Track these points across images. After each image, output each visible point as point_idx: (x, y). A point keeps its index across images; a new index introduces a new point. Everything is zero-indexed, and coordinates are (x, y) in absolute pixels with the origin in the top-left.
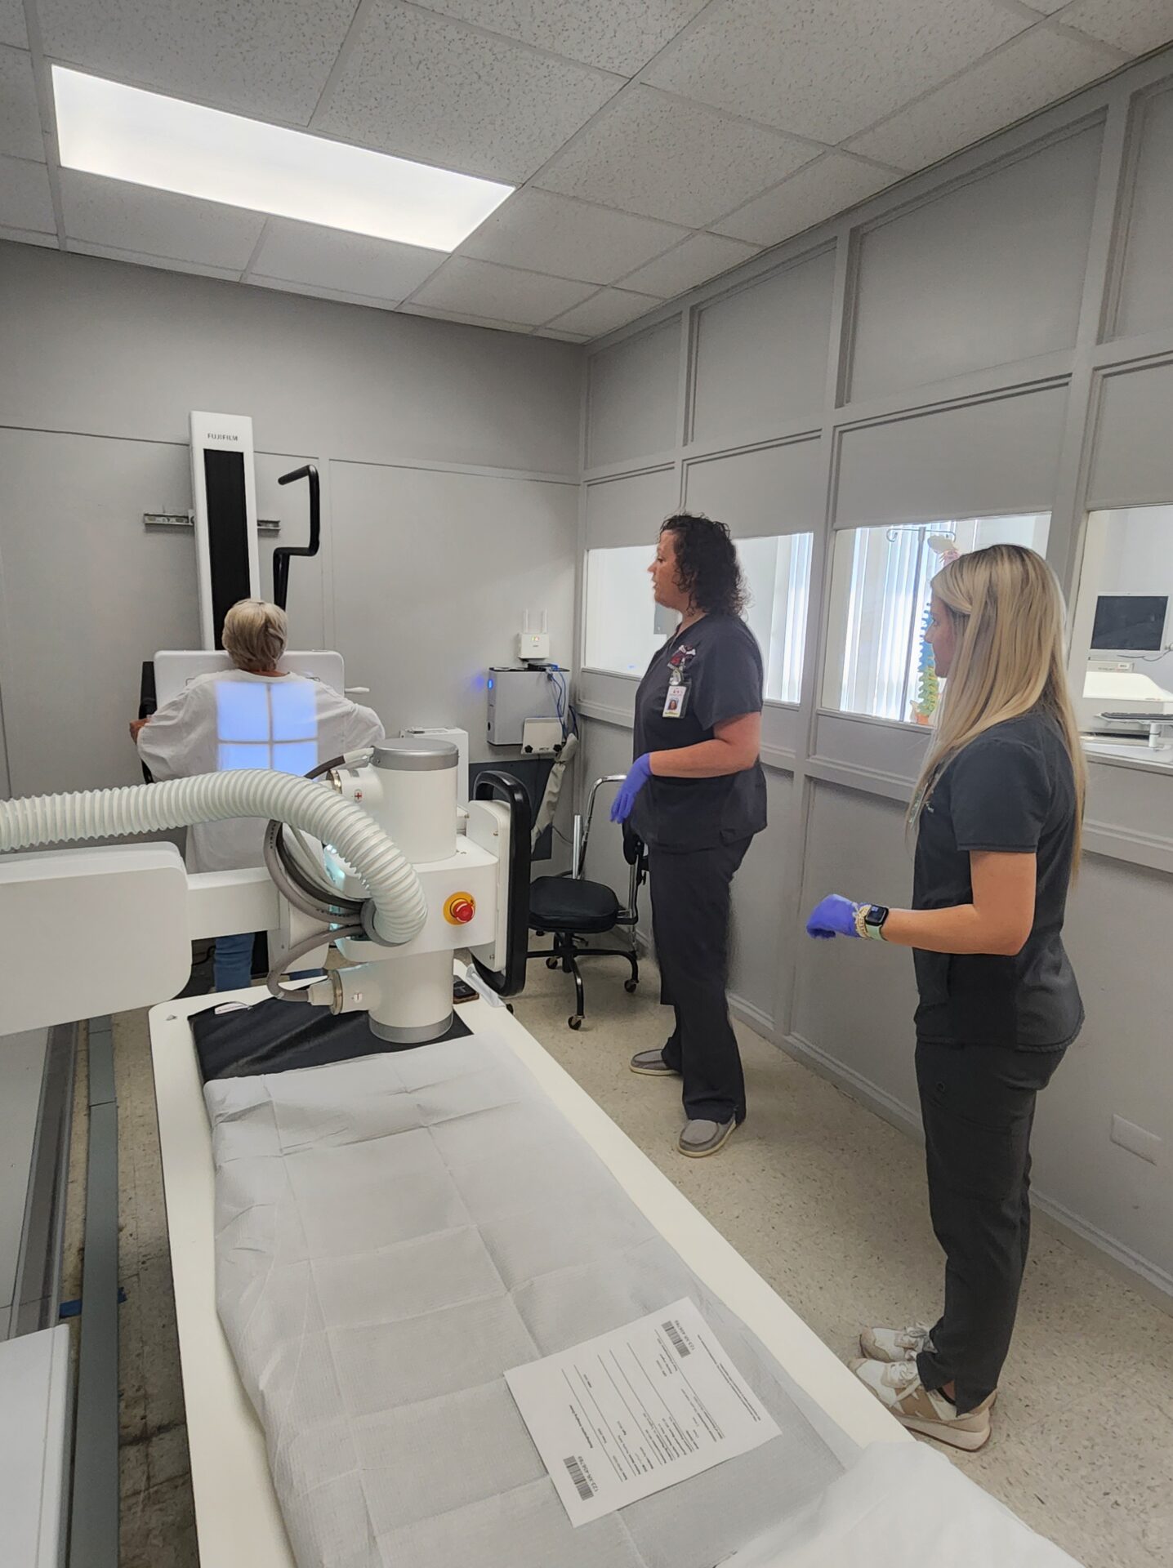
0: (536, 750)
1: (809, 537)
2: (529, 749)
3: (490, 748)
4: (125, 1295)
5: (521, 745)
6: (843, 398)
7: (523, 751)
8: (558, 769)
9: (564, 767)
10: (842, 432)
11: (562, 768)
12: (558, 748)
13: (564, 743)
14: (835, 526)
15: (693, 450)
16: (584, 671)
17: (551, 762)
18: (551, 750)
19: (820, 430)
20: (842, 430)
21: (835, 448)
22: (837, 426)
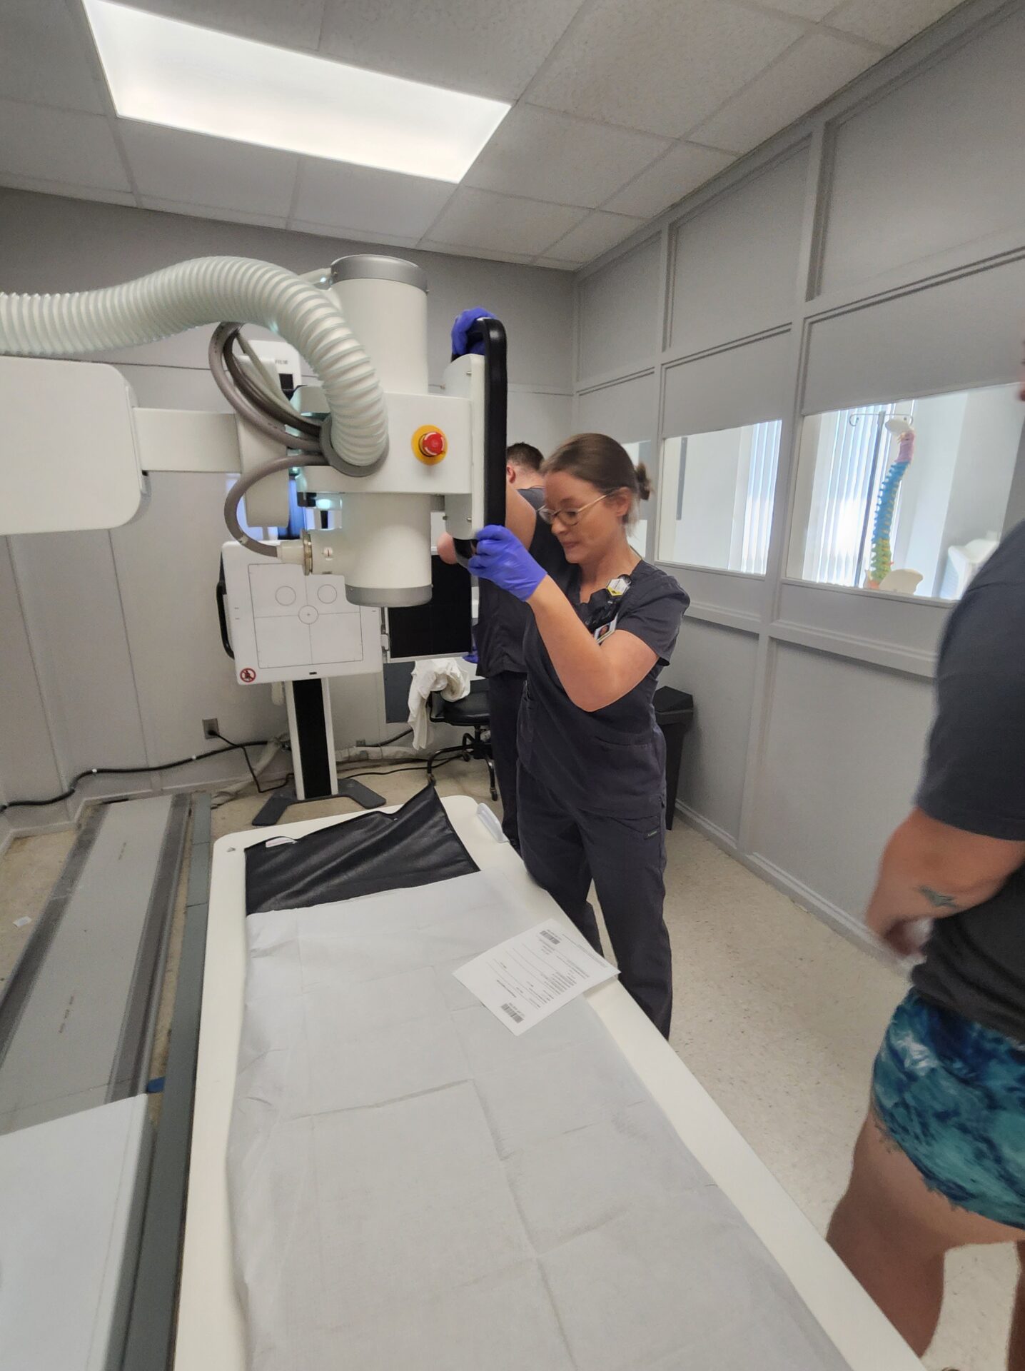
1: (777, 425)
6: (813, 289)
10: (812, 323)
14: (803, 412)
15: (672, 354)
19: (791, 323)
20: (812, 321)
21: (805, 338)
22: (806, 319)
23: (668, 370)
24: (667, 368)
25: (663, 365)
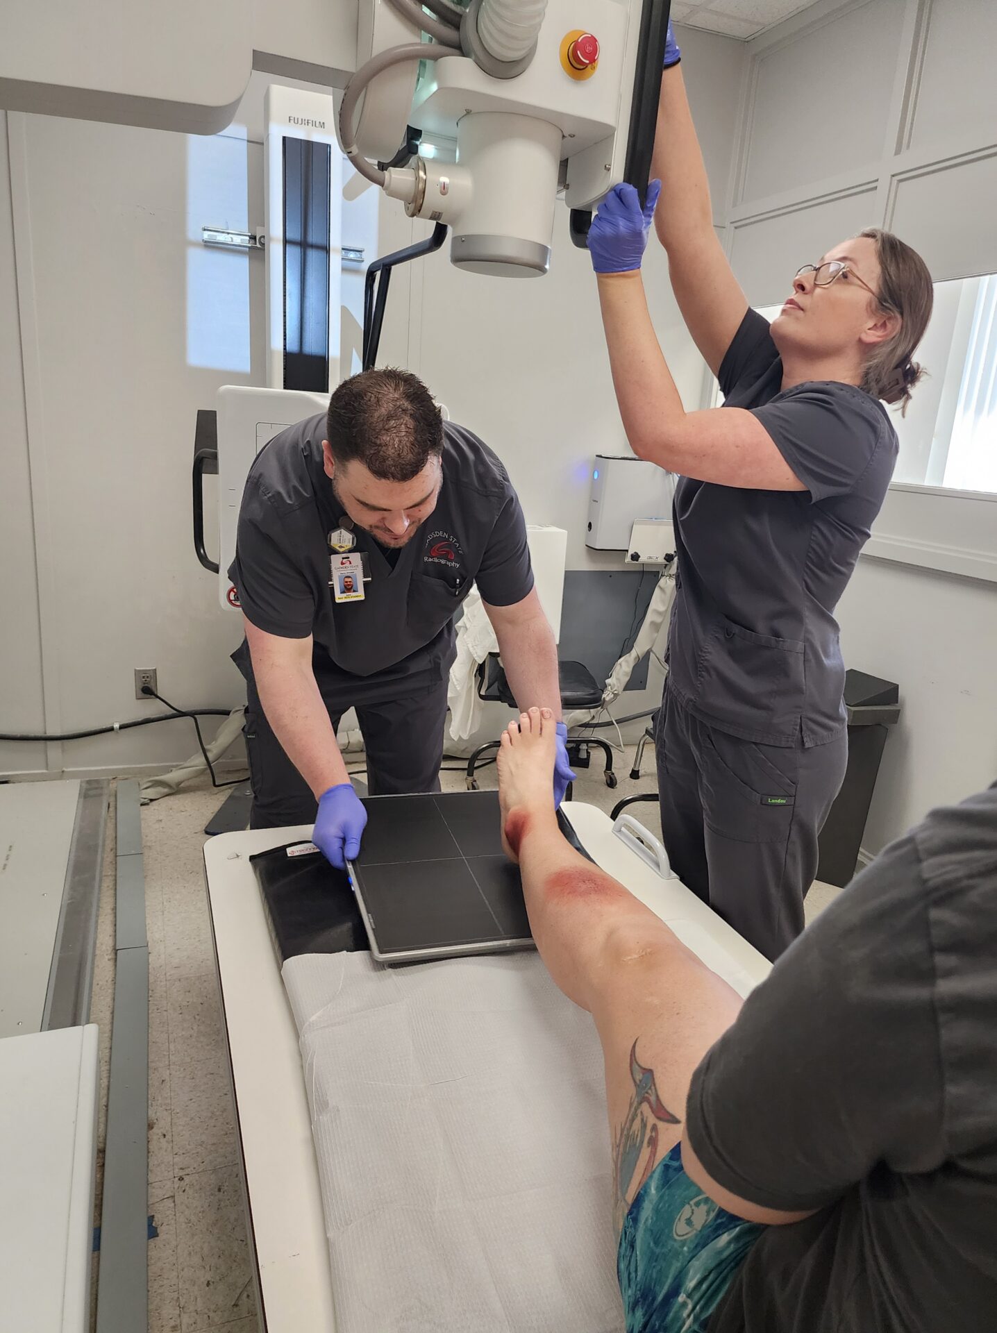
0: (643, 558)
2: (635, 557)
3: (589, 553)
4: (156, 1228)
5: (627, 551)
7: (628, 559)
8: (666, 582)
12: (668, 558)
17: (661, 574)
18: (661, 560)
23: (901, 184)
24: (901, 181)
25: (893, 176)
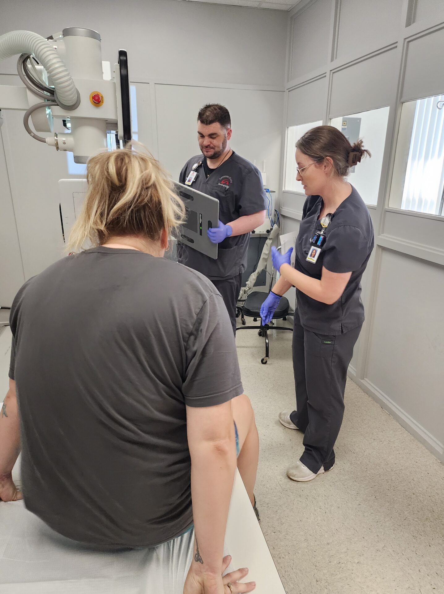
0: (257, 232)
1: (387, 109)
6: (410, 21)
8: (268, 242)
9: (272, 241)
11: (271, 241)
12: (268, 232)
13: (271, 229)
14: (402, 100)
15: (336, 63)
16: (284, 192)
17: (266, 238)
18: (265, 232)
19: (397, 42)
20: (409, 41)
21: (404, 53)
22: (405, 39)
23: (334, 74)
24: (334, 73)
25: (331, 71)
